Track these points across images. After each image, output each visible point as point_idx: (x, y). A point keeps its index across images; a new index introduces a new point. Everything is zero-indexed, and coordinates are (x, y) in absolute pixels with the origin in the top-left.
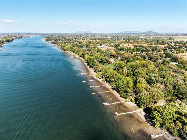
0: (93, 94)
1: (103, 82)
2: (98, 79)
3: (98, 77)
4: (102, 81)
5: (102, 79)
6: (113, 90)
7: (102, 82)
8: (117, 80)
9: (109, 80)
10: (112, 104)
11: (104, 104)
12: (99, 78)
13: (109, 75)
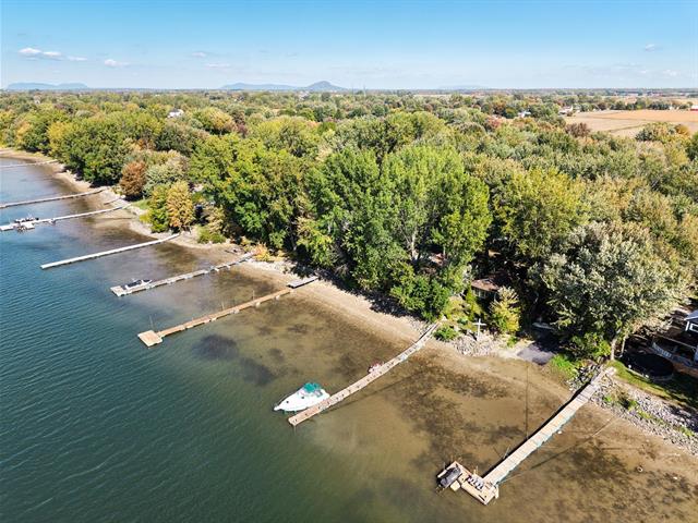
0: (150, 338)
1: (210, 246)
2: (163, 238)
3: (161, 223)
4: (203, 240)
5: (196, 230)
6: (306, 280)
7: (204, 247)
8: (339, 191)
9: (254, 220)
10: (353, 388)
11: (284, 406)
12: (179, 224)
13: (257, 177)
